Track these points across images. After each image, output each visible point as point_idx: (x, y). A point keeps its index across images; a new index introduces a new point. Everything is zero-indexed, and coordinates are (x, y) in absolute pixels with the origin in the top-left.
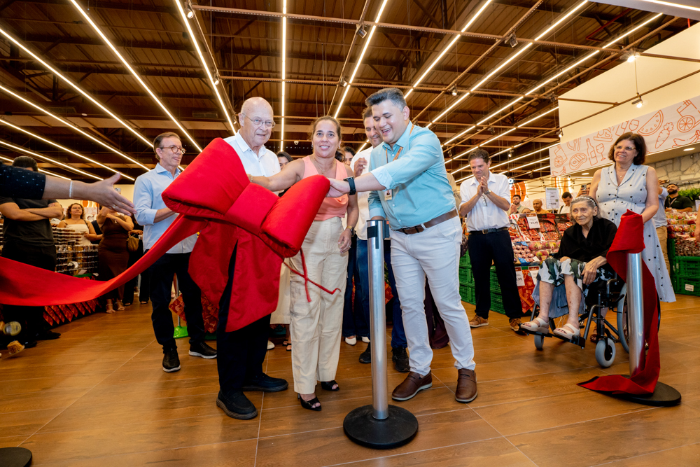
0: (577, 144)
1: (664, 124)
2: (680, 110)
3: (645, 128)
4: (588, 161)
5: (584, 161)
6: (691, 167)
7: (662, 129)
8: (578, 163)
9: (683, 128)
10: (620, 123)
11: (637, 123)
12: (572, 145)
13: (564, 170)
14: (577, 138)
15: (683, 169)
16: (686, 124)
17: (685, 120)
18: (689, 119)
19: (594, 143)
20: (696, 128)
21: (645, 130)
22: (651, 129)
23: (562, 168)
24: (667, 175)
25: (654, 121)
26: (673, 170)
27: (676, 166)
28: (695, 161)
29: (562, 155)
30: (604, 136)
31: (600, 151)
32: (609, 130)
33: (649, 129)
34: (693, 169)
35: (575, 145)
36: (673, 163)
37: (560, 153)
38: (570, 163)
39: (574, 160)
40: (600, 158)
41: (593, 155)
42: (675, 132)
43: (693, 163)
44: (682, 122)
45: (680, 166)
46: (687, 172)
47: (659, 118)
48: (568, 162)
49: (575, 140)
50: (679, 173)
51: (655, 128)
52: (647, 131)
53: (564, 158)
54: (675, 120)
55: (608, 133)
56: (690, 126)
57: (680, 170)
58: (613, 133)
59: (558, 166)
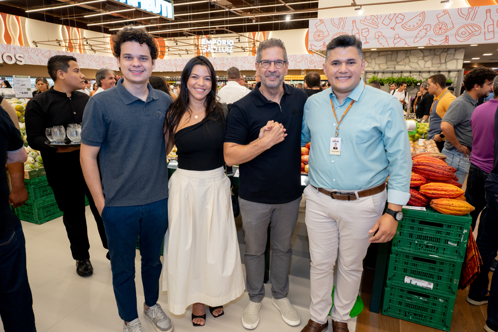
0: (342, 23)
1: (424, 24)
2: (438, 16)
3: (409, 24)
6: (404, 59)
7: (422, 28)
9: (437, 32)
10: (388, 13)
11: (403, 17)
12: (337, 22)
13: (324, 45)
14: (343, 16)
15: (398, 61)
16: (440, 29)
17: (440, 25)
18: (443, 25)
19: (360, 27)
20: (446, 34)
21: (408, 25)
22: (414, 26)
23: (321, 43)
24: (386, 63)
25: (416, 20)
26: (391, 60)
27: (394, 57)
28: (407, 55)
29: (324, 30)
30: (370, 21)
31: (365, 34)
32: (377, 17)
33: (412, 26)
34: (405, 61)
35: (340, 23)
36: (392, 54)
37: (322, 27)
42: (431, 33)
43: (406, 57)
44: (438, 27)
45: (397, 58)
46: (401, 63)
47: (421, 18)
49: (340, 19)
50: (395, 63)
51: (416, 26)
52: (410, 26)
53: (326, 34)
54: (433, 24)
55: (375, 19)
56: (443, 31)
57: (396, 61)
58: (380, 21)
59: (317, 41)
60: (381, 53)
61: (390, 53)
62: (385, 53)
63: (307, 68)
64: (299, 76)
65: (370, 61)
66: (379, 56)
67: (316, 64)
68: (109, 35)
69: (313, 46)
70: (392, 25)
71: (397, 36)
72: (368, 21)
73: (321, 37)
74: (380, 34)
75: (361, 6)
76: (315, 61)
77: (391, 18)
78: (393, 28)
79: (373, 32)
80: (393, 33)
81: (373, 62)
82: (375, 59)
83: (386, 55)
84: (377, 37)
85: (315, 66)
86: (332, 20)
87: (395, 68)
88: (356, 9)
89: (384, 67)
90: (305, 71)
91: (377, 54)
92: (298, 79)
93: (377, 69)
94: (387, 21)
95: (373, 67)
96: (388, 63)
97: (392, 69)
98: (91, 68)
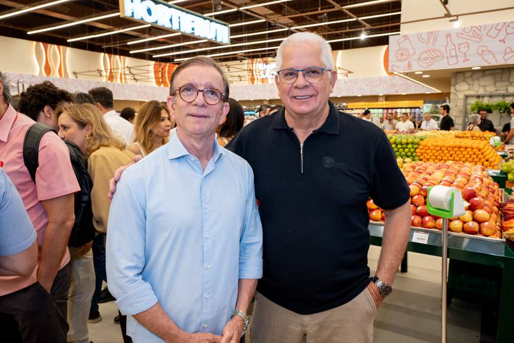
0: (432, 38)
4: (445, 60)
5: (439, 59)
8: (430, 60)
10: (495, 22)
12: (426, 38)
13: (409, 65)
14: (434, 30)
15: (511, 80)
19: (457, 41)
23: (406, 63)
24: (495, 84)
26: (501, 81)
27: (505, 76)
29: (409, 47)
30: (471, 34)
31: (464, 50)
32: (480, 28)
35: (429, 38)
36: (502, 73)
37: (406, 44)
38: (419, 59)
39: (425, 55)
40: (461, 59)
41: (453, 53)
45: (509, 77)
48: (416, 56)
49: (429, 33)
50: (507, 83)
53: (411, 52)
55: (477, 31)
57: (508, 81)
58: (484, 33)
59: (400, 60)
60: (487, 73)
61: (500, 71)
62: (493, 71)
63: (386, 93)
64: (376, 103)
65: (471, 82)
66: (484, 76)
67: (398, 88)
68: (153, 63)
69: (394, 67)
70: (501, 37)
71: (509, 50)
72: (468, 34)
73: (405, 57)
74: (485, 49)
75: (457, 16)
76: (397, 84)
77: (499, 28)
78: (503, 41)
79: (474, 47)
80: (502, 47)
81: (476, 83)
82: (478, 79)
83: (494, 74)
84: (480, 52)
85: (397, 91)
86: (419, 36)
87: (507, 90)
88: (450, 21)
89: (491, 89)
90: (384, 97)
91: (481, 74)
92: (375, 106)
93: (481, 92)
94: (494, 32)
95: (476, 89)
96: (498, 84)
97: (503, 92)
98: (131, 99)
